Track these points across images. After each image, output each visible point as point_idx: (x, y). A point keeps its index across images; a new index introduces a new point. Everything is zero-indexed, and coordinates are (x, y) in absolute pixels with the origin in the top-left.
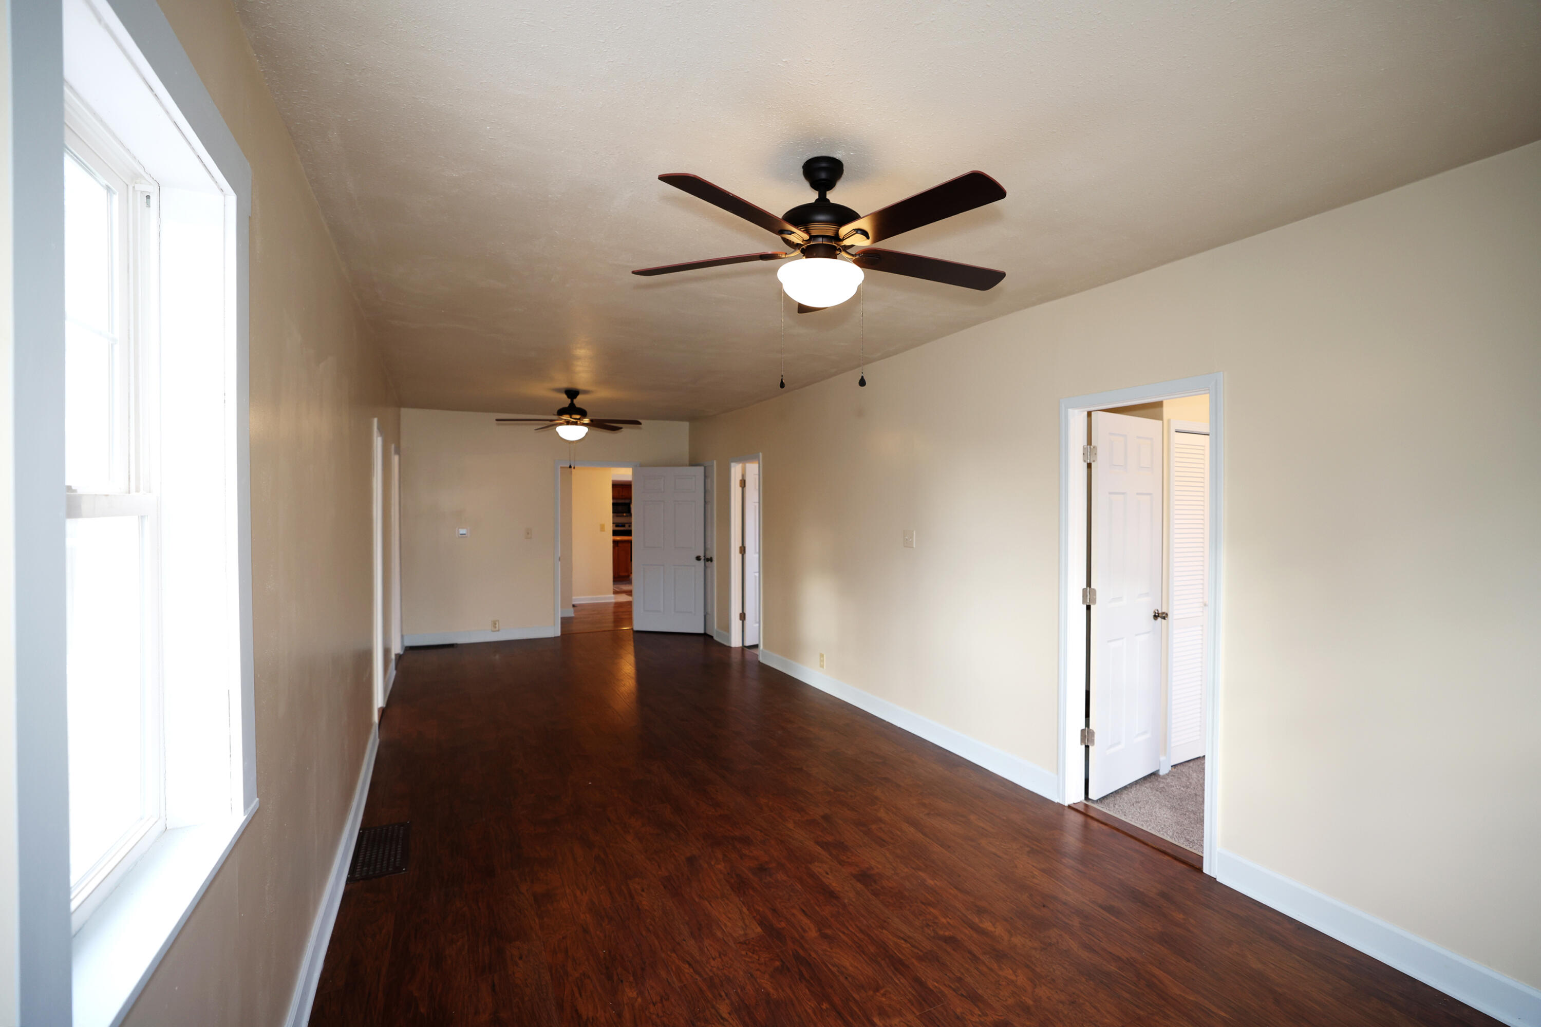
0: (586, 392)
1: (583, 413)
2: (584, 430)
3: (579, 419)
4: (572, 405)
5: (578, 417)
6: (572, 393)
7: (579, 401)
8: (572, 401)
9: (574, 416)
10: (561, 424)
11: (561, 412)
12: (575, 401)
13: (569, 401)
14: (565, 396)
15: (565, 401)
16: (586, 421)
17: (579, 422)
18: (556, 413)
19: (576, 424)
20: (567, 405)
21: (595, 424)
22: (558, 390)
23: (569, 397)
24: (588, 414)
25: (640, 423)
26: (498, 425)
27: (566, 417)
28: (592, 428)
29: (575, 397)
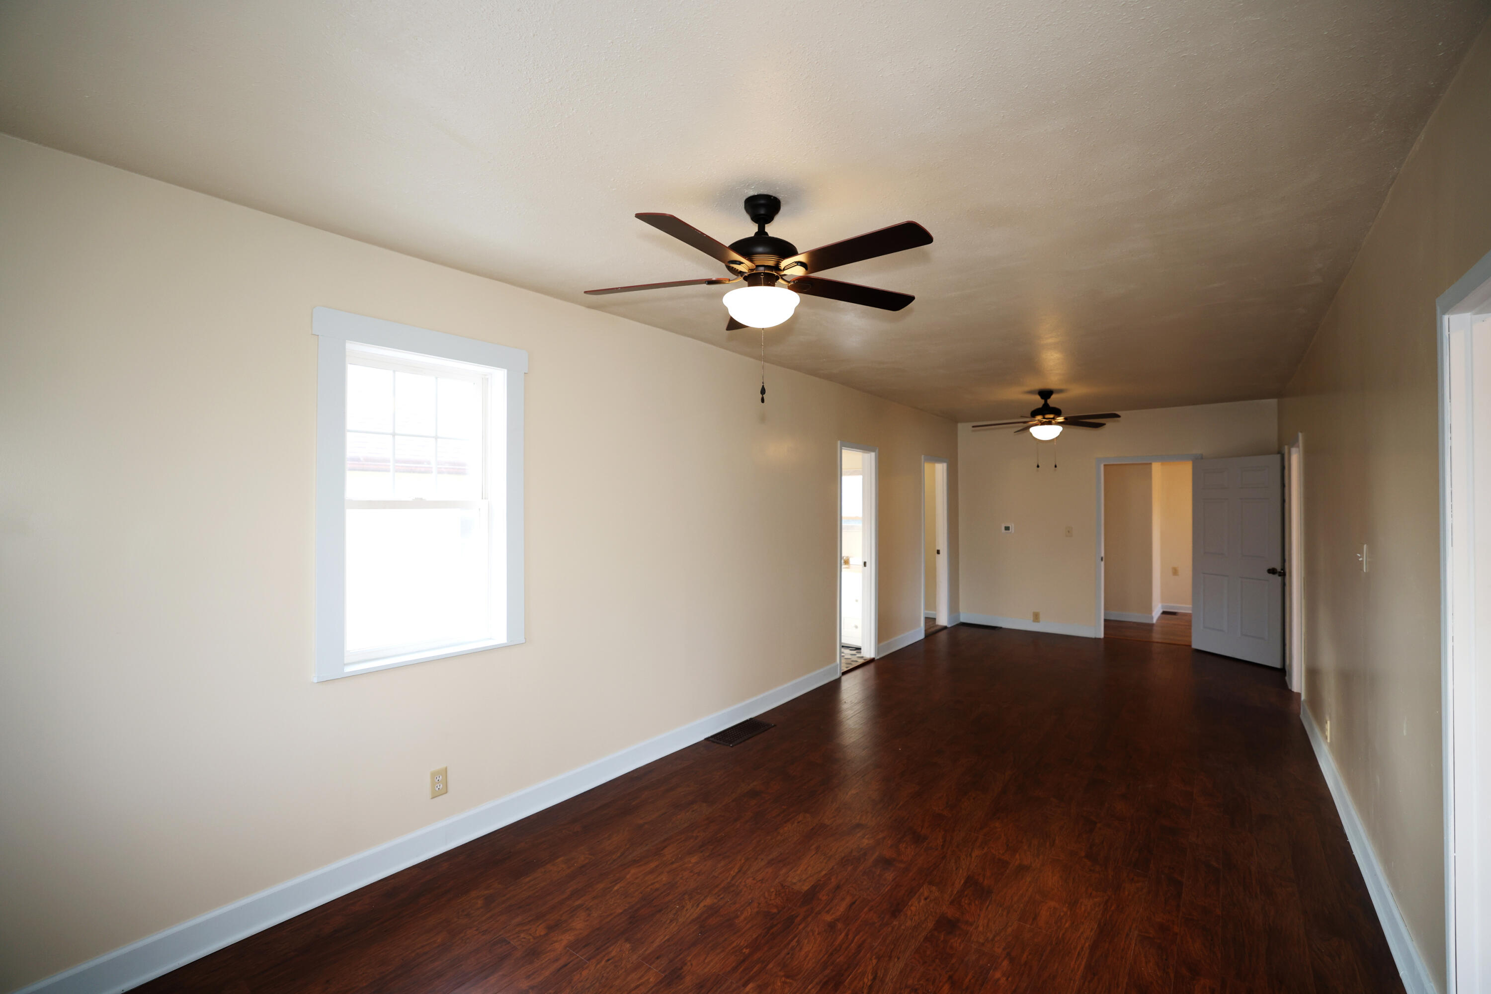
0: (1060, 391)
1: (1057, 412)
2: (1059, 429)
3: (1053, 418)
4: (1046, 405)
5: (1052, 416)
6: (1046, 394)
7: (1053, 401)
8: (1046, 402)
9: (1048, 416)
10: (1036, 425)
11: (1034, 414)
12: (1049, 401)
13: (1043, 402)
14: (1038, 397)
15: (1038, 401)
16: (1060, 419)
17: (1053, 422)
18: (1030, 416)
19: (1050, 423)
20: (1040, 406)
21: (1070, 422)
22: (1031, 392)
23: (1042, 398)
24: (1062, 411)
25: (1118, 416)
26: (973, 431)
27: (1039, 417)
28: (1068, 426)
29: (1049, 397)
